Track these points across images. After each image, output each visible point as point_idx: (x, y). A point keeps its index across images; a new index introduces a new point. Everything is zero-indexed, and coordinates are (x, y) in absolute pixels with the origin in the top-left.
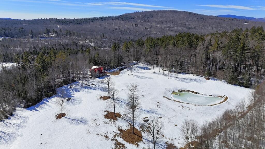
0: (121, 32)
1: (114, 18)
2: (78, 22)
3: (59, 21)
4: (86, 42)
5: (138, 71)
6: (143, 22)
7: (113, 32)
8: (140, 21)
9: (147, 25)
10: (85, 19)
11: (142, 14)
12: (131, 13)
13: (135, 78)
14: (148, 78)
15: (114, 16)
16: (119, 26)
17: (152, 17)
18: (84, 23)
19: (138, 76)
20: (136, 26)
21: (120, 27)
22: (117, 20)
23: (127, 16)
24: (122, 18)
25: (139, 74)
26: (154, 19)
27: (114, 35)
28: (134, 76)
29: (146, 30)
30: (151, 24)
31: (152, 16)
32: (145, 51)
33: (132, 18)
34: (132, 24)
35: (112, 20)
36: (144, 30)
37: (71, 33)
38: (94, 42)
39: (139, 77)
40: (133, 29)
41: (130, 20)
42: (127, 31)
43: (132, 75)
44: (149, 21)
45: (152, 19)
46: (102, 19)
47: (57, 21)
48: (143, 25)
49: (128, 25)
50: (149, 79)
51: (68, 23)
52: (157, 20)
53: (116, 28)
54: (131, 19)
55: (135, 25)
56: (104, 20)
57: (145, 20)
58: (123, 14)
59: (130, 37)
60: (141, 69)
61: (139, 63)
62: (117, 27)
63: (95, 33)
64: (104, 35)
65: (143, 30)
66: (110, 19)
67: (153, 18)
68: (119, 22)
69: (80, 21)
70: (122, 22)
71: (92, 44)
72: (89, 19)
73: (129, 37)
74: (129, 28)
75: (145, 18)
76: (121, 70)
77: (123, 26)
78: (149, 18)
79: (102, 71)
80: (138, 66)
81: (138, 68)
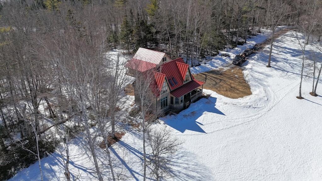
43: (314, 94)
79: (182, 79)
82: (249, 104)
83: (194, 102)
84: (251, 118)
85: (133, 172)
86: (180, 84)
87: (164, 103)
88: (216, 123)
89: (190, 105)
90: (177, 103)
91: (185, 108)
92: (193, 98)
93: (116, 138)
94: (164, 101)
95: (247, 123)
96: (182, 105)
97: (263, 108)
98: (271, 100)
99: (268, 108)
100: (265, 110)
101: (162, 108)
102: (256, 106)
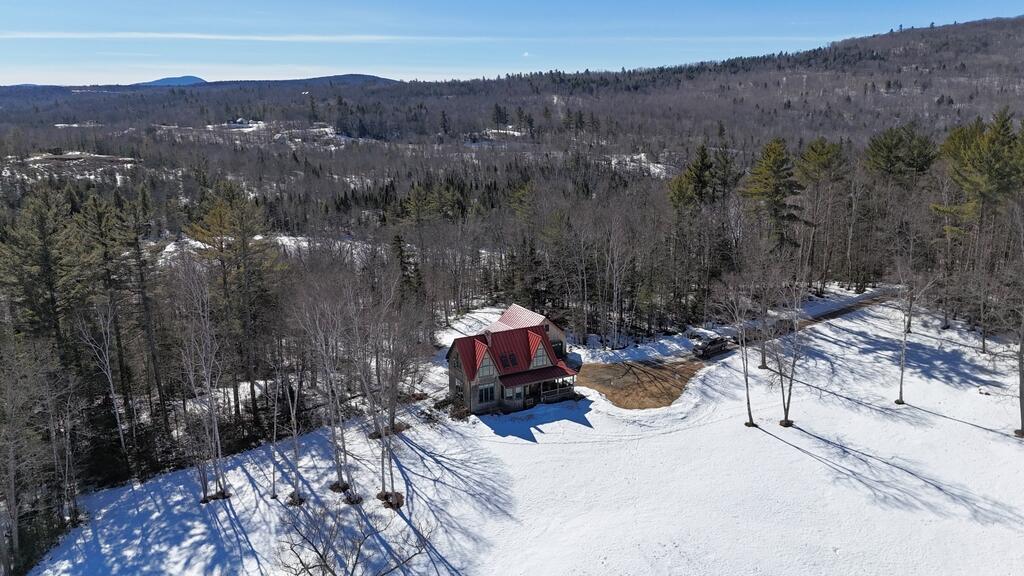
0: (810, 117)
1: (788, 60)
2: (631, 83)
3: (562, 81)
4: (632, 161)
5: (861, 389)
6: (930, 72)
7: (772, 119)
8: (914, 66)
9: (950, 85)
10: (662, 70)
11: (931, 36)
12: (874, 36)
13: (814, 468)
14: (963, 499)
15: (790, 53)
16: (807, 93)
17: (984, 46)
18: (654, 86)
19: (844, 451)
20: (892, 91)
21: (809, 99)
22: (801, 69)
23: (849, 49)
24: (826, 60)
25: (861, 430)
26: (995, 58)
27: (772, 129)
28: (805, 443)
29: (944, 106)
30: (975, 82)
31: (986, 45)
32: (937, 220)
33: (874, 58)
34: (870, 84)
35: (779, 67)
36: (933, 107)
37: (582, 123)
38: (669, 160)
39: (861, 469)
40: (876, 103)
41: (865, 66)
42: (840, 115)
43: (787, 423)
44: (963, 65)
45: (979, 56)
46: (735, 66)
47: (554, 81)
48: (931, 85)
49: (849, 86)
50: (977, 527)
51: (594, 86)
52: (1007, 63)
53: (789, 102)
54: (871, 62)
55: (889, 85)
56: (742, 71)
57: (940, 62)
58: (833, 43)
59: (853, 141)
60: (892, 359)
61: (874, 300)
62: (795, 99)
63: (687, 124)
64: (722, 130)
65: (926, 106)
66: (769, 65)
67: (986, 52)
68: (808, 78)
69: (640, 78)
70: (824, 76)
71: (656, 169)
72: (679, 70)
73: (845, 137)
74: (853, 99)
75: (942, 53)
76: (714, 352)
77: (825, 91)
78: (964, 54)
79: (529, 361)
80: (870, 333)
81: (866, 356)
82: (636, 419)
83: (546, 404)
84: (619, 437)
85: (403, 468)
86: (522, 368)
87: (486, 396)
88: (553, 434)
89: (535, 405)
91: (525, 407)
92: (544, 395)
93: (396, 430)
94: (486, 393)
95: (604, 443)
97: (658, 428)
98: (691, 420)
99: (668, 429)
100: (659, 432)
101: (481, 401)
102: (648, 424)
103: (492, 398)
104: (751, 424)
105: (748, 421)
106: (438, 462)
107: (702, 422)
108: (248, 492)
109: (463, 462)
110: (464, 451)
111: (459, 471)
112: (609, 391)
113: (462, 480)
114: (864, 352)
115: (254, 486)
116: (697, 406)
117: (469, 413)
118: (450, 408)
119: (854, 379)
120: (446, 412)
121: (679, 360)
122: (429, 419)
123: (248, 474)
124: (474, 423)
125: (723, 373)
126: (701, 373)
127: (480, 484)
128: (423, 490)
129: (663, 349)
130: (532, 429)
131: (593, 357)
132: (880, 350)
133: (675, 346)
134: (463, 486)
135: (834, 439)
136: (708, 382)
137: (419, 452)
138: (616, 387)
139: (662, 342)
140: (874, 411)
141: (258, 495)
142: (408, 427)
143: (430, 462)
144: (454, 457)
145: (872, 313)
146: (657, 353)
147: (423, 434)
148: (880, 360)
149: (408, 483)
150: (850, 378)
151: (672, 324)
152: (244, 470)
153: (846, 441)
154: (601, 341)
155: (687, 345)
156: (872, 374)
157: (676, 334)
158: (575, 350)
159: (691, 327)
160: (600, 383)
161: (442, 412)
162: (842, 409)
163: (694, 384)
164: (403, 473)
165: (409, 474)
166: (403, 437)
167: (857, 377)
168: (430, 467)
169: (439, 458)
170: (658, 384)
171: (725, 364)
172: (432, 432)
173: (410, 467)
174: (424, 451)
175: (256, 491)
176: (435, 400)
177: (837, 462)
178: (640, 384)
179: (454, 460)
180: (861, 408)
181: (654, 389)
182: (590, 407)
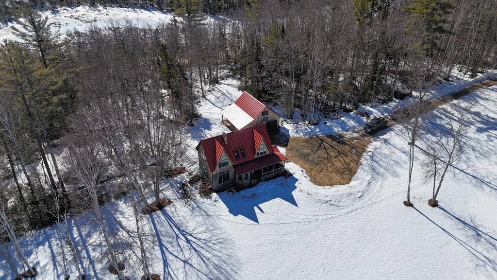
5: (482, 167)
13: (458, 253)
19: (478, 234)
25: (487, 210)
28: (449, 224)
39: (493, 255)
43: (434, 203)
76: (378, 129)
79: (254, 152)
80: (483, 114)
81: (481, 134)
82: (328, 199)
83: (265, 181)
84: (316, 217)
85: (163, 247)
86: (249, 158)
87: (224, 177)
88: (270, 214)
89: (257, 183)
90: (240, 178)
91: (251, 186)
92: (264, 175)
93: (160, 205)
94: (224, 175)
95: (306, 223)
96: (248, 182)
97: (343, 207)
98: (366, 198)
99: (350, 209)
100: (344, 211)
101: (220, 182)
102: (336, 203)
103: (228, 179)
104: (408, 204)
105: (407, 200)
106: (188, 241)
107: (373, 200)
108: (50, 272)
109: (206, 241)
110: (207, 230)
111: (203, 252)
112: (308, 166)
113: (204, 262)
114: (480, 130)
115: (55, 265)
116: (369, 183)
117: (212, 190)
118: (199, 184)
119: (476, 157)
120: (196, 189)
121: (355, 135)
122: (185, 195)
123: (52, 251)
124: (215, 201)
125: (386, 149)
126: (370, 148)
127: (217, 267)
128: (175, 272)
129: (343, 125)
130: (255, 208)
131: (297, 132)
132: (491, 129)
133: (351, 123)
134: (204, 269)
135: (468, 221)
136: (375, 158)
137: (176, 230)
138: (312, 162)
139: (343, 119)
140: (493, 190)
141: (56, 275)
142: (170, 202)
143: (182, 242)
144: (199, 236)
145: (483, 95)
146: (340, 129)
147: (179, 210)
148: (492, 138)
149: (166, 264)
150: (472, 155)
151: (349, 102)
152: (50, 247)
153: (477, 222)
154: (302, 116)
155: (360, 122)
156: (488, 153)
157: (351, 111)
158: (286, 126)
159: (361, 105)
160: (302, 158)
161: (193, 188)
162: (470, 186)
163: (365, 160)
164: (163, 252)
165: (167, 254)
166: (165, 214)
167: (478, 155)
168: (182, 246)
169: (189, 237)
170: (341, 159)
171: (386, 141)
172: (185, 209)
173: (168, 246)
174: (179, 229)
175: (55, 270)
176: (190, 174)
177: (474, 247)
178: (329, 159)
179: (200, 239)
180: (484, 186)
181: (338, 164)
182: (296, 185)
